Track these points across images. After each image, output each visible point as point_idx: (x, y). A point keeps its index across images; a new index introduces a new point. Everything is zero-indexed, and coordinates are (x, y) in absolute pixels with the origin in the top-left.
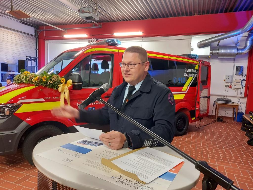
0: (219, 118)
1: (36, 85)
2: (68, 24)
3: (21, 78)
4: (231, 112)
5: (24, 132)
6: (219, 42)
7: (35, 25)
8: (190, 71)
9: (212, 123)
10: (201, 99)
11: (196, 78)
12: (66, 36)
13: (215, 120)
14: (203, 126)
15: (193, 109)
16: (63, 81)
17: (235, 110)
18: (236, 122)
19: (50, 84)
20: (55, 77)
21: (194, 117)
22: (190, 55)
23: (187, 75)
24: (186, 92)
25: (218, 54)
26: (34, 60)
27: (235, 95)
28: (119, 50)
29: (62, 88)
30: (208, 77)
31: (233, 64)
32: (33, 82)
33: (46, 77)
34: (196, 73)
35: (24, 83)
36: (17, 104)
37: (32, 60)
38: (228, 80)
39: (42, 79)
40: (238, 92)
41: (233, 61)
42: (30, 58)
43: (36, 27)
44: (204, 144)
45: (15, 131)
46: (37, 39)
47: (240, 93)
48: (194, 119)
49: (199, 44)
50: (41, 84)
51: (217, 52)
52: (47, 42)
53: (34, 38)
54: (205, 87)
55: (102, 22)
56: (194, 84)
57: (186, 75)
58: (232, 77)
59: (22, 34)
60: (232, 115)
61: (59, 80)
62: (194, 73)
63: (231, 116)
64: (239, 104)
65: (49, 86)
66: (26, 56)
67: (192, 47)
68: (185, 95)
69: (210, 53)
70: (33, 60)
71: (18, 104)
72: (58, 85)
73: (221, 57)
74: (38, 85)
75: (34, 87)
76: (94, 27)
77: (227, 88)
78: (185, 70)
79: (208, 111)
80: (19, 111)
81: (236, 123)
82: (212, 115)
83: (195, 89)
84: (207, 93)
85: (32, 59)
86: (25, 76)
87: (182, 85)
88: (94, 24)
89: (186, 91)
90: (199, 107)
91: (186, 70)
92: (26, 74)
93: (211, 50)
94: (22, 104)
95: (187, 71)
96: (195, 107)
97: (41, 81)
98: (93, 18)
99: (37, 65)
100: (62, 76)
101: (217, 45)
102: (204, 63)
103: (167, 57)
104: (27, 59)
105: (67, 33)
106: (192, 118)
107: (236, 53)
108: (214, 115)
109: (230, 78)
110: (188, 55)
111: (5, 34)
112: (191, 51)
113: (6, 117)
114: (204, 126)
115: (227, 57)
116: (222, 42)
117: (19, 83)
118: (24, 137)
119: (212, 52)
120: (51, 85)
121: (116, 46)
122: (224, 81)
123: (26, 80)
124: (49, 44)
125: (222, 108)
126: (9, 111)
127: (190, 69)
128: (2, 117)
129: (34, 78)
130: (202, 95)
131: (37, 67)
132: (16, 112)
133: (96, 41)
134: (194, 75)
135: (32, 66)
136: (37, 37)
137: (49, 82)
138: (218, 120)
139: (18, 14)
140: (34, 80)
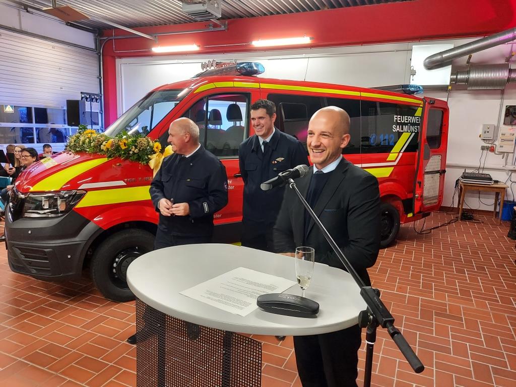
0: (466, 214)
1: (110, 157)
2: (160, 25)
3: (81, 143)
4: (492, 201)
6: (470, 57)
7: (96, 29)
8: (406, 119)
9: (449, 223)
10: (426, 176)
11: (417, 134)
12: (156, 50)
13: (456, 217)
14: (431, 229)
15: (410, 196)
16: (157, 148)
17: (500, 197)
18: (499, 221)
19: (134, 153)
20: (143, 140)
21: (410, 212)
22: (407, 86)
23: (399, 129)
24: (395, 163)
25: (467, 80)
26: (97, 100)
27: (501, 167)
28: (261, 84)
29: (156, 160)
30: (443, 131)
31: (500, 101)
32: (103, 150)
33: (126, 142)
34: (418, 125)
35: (86, 151)
36: (78, 191)
37: (92, 100)
38: (488, 136)
39: (119, 146)
40: (507, 159)
41: (500, 96)
42: (88, 97)
43: (98, 31)
44: (428, 265)
45: (77, 239)
46: (100, 56)
47: (511, 162)
48: (410, 215)
49: (427, 60)
50: (117, 155)
51: (466, 76)
52: (118, 62)
53: (94, 54)
54: (436, 152)
55: (229, 18)
56: (412, 147)
57: (396, 129)
58: (496, 129)
59: (70, 48)
60: (493, 206)
61: (151, 147)
62: (413, 124)
63: (492, 209)
64: (509, 184)
65: (132, 158)
66: (81, 93)
67: (412, 68)
68: (393, 168)
69: (452, 80)
70: (94, 100)
71: (80, 191)
72: (149, 156)
73: (473, 88)
74: (113, 156)
75: (105, 160)
76: (211, 29)
77: (485, 152)
78: (395, 119)
79: (440, 201)
80: (82, 204)
81: (501, 224)
82: (452, 206)
83: (415, 155)
84: (440, 163)
85: (93, 97)
86: (88, 138)
87: (388, 149)
88: (211, 24)
89: (395, 161)
90: (422, 192)
91: (397, 117)
92: (90, 134)
93: (452, 74)
94: (87, 192)
95: (398, 121)
96: (413, 191)
97: (117, 148)
98: (209, 13)
99: (101, 110)
100: (156, 140)
101: (467, 63)
102: (434, 103)
103: (357, 94)
104: (82, 98)
105: (157, 42)
106: (407, 214)
107: (505, 80)
108: (456, 206)
109: (491, 131)
110: (403, 86)
111: (34, 48)
112: (412, 76)
113: (60, 215)
114: (433, 229)
115: (485, 88)
116: (476, 57)
117: (77, 153)
119: (455, 77)
120: (136, 155)
121: (255, 75)
122: (480, 136)
123: (90, 146)
124: (124, 67)
125: (473, 192)
126: (64, 203)
127: (405, 117)
128: (53, 215)
129: (104, 143)
130: (428, 169)
131: (102, 114)
132: (78, 206)
133: (217, 65)
134: (412, 128)
135: (92, 111)
136: (100, 52)
137: (133, 150)
138: (464, 216)
139: (66, 13)
140: (105, 147)
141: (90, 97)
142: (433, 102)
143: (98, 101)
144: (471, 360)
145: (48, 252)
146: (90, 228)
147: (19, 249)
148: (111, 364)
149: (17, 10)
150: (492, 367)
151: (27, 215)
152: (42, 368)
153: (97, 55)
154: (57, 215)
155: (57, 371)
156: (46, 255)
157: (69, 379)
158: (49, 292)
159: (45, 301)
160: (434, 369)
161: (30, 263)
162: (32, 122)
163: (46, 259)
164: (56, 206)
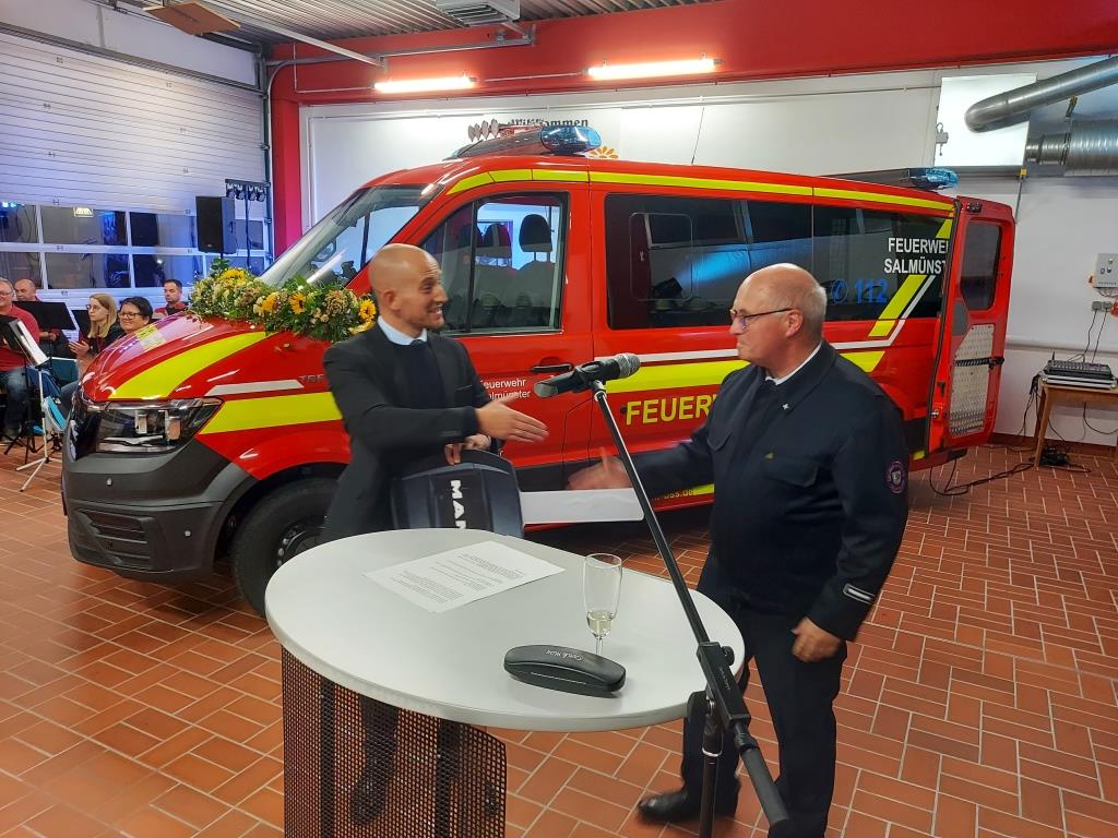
0: (1055, 451)
1: (270, 329)
2: (392, 33)
3: (214, 297)
4: (1110, 424)
5: (235, 501)
6: (1073, 104)
7: (257, 43)
8: (915, 245)
9: (1012, 472)
10: (958, 371)
11: (939, 278)
12: (383, 87)
13: (1030, 460)
14: (968, 486)
15: (918, 414)
16: (367, 312)
19: (319, 323)
20: (338, 296)
21: (919, 449)
22: (921, 171)
23: (895, 269)
24: (888, 343)
25: (1064, 156)
26: (258, 195)
28: (591, 173)
30: (1001, 271)
32: (257, 315)
33: (304, 299)
34: (942, 257)
35: (224, 316)
36: (205, 401)
37: (248, 196)
38: (1107, 279)
39: (289, 307)
42: (241, 189)
43: (261, 48)
44: (951, 565)
45: (203, 499)
46: (265, 101)
48: (919, 455)
49: (973, 111)
50: (285, 325)
51: (1063, 146)
52: (305, 113)
53: (254, 97)
54: (982, 317)
55: (540, 18)
56: (928, 307)
57: (892, 267)
59: (203, 84)
60: (1115, 437)
61: (353, 310)
62: (932, 257)
63: (1111, 441)
65: (316, 332)
66: (227, 181)
67: (939, 127)
68: (883, 352)
69: (1028, 155)
70: (253, 196)
71: (210, 400)
72: (351, 329)
73: (1078, 173)
74: (278, 328)
75: (261, 336)
76: (501, 42)
77: (1101, 315)
78: (891, 245)
79: (990, 421)
80: (215, 425)
82: (1022, 434)
83: (933, 325)
84: (990, 342)
85: (251, 190)
86: (229, 287)
87: (873, 311)
88: (502, 32)
89: (887, 337)
90: (947, 406)
91: (894, 242)
92: (231, 280)
93: (1030, 141)
94: (223, 402)
95: (897, 250)
96: (925, 404)
97: (286, 311)
98: (494, 10)
99: (269, 217)
100: (365, 294)
101: (1067, 116)
102: (980, 210)
103: (804, 191)
104: (228, 192)
105: (386, 71)
108: (1030, 433)
110: (913, 171)
111: (128, 86)
112: (938, 145)
113: (168, 448)
114: (974, 484)
115: (1105, 173)
116: (1086, 103)
117: (207, 318)
118: (233, 518)
119: (1036, 147)
120: (324, 327)
122: (1090, 281)
123: (232, 305)
124: (315, 123)
125: (1070, 404)
126: (178, 423)
127: (915, 240)
128: (155, 449)
129: (260, 300)
130: (961, 354)
131: (269, 225)
132: (204, 431)
133: (500, 130)
134: (929, 265)
135: (250, 219)
136: (266, 94)
137: (317, 316)
138: (1048, 457)
139: (190, 17)
140: (262, 308)
141: (244, 190)
142: (976, 209)
143: (261, 197)
144: (1019, 776)
145: (145, 523)
146: (230, 475)
147: (90, 515)
148: (265, 755)
149: (96, 7)
150: (1063, 792)
151: (103, 447)
152: (130, 758)
153: (258, 99)
154: (164, 449)
155: (157, 765)
156: (141, 529)
157: (180, 782)
158: (150, 603)
159: (140, 621)
160: (937, 792)
161: (111, 545)
162: (125, 244)
163: (142, 537)
164: (161, 429)
